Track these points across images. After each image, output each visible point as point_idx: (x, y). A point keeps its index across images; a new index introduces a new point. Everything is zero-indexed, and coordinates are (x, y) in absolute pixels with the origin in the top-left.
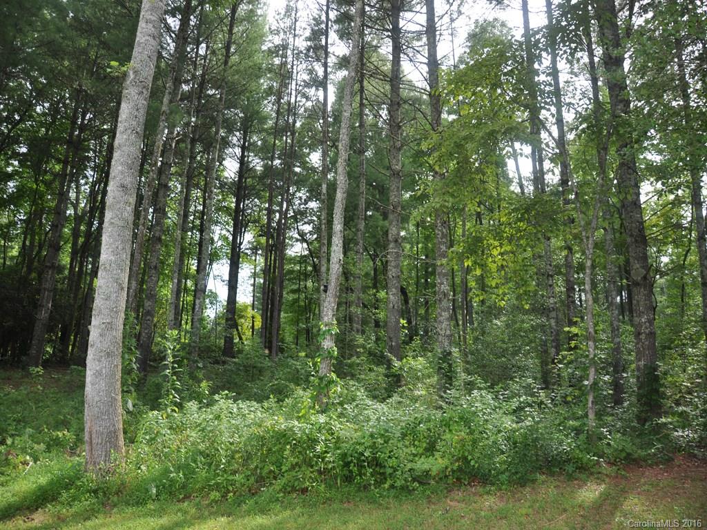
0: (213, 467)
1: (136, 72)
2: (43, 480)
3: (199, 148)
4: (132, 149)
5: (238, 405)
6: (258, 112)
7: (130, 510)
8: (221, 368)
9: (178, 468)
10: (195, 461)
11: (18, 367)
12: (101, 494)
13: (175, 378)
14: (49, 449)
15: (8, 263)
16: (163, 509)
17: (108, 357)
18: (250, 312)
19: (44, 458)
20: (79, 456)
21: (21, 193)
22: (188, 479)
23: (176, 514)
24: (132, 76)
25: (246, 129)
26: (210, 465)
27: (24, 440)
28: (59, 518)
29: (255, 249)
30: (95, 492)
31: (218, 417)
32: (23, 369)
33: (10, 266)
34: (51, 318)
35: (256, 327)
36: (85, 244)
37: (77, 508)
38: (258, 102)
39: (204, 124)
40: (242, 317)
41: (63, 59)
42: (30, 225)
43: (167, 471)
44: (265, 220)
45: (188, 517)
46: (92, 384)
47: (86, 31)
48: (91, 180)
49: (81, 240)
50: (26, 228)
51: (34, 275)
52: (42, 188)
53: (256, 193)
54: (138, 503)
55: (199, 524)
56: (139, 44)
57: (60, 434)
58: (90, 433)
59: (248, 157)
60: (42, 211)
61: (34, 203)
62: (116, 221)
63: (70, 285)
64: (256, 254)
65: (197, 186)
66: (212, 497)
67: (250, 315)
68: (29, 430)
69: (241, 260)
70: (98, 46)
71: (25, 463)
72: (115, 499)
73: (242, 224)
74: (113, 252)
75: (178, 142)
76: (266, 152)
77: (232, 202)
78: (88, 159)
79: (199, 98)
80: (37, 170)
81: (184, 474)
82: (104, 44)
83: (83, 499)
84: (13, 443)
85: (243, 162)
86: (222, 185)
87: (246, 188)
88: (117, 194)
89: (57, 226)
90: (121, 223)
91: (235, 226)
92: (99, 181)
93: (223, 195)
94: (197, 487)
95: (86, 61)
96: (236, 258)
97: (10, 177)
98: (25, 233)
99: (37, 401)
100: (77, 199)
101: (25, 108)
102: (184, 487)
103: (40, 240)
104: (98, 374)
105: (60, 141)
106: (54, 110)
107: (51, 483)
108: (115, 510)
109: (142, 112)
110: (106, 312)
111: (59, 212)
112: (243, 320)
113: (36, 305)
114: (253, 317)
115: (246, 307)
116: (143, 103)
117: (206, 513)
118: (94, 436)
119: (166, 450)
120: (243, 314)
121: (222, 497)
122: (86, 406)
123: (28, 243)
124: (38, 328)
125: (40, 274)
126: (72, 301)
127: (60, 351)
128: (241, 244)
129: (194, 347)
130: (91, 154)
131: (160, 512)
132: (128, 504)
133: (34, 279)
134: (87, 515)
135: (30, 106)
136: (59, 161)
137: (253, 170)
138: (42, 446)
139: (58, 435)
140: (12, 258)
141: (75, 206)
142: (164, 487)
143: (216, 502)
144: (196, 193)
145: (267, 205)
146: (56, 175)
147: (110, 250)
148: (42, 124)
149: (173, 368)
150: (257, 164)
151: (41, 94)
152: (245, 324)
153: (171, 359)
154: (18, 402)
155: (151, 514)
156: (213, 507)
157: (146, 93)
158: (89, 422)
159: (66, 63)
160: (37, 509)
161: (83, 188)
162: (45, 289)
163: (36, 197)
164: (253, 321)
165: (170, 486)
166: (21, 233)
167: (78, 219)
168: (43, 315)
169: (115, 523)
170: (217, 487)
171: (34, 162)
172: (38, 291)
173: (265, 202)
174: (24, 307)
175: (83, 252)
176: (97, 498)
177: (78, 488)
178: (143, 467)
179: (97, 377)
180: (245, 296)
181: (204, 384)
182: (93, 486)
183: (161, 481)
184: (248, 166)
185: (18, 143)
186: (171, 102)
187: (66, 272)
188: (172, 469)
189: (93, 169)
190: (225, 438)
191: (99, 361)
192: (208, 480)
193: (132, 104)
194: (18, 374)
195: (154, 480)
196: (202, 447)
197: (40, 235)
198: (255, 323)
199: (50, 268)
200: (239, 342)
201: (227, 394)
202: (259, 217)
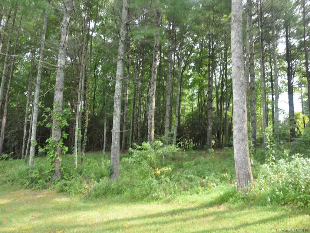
0: (298, 190)
1: (235, 16)
2: (222, 193)
3: (265, 43)
4: (239, 50)
5: (306, 160)
6: (292, 16)
7: (259, 208)
8: (292, 143)
9: (280, 190)
10: (288, 187)
11: (203, 150)
12: (246, 200)
13: (272, 149)
14: (221, 181)
15: (194, 110)
16: (275, 208)
17: (242, 141)
18: (302, 116)
19: (220, 184)
20: (233, 184)
21: (195, 81)
22: (285, 195)
23: (282, 211)
24: (233, 18)
25: (287, 26)
26: (296, 189)
27: (211, 177)
28: (230, 208)
29: (300, 85)
30: (243, 199)
31: (296, 166)
32: (205, 150)
33: (195, 111)
34: (213, 129)
35: (306, 123)
36: (222, 97)
37: (236, 205)
38: (291, 11)
39: (266, 31)
40: (297, 118)
41: (201, 24)
42: (200, 93)
43: (274, 191)
44: (304, 69)
45: (288, 213)
46: (237, 154)
47: (208, 9)
48: (219, 70)
49: (220, 96)
50: (199, 95)
51: (204, 113)
52: (202, 78)
53: (297, 57)
54: (262, 205)
55: (294, 217)
56: (234, 4)
57: (224, 175)
58: (238, 174)
59: (290, 40)
60: (203, 87)
61: (200, 84)
62: (237, 82)
63: (218, 115)
64: (301, 87)
65: (266, 61)
66: (299, 205)
67: (301, 117)
68: (213, 174)
69: (293, 91)
70: (213, 14)
71: (213, 186)
72: (252, 202)
73: (292, 73)
74: (238, 96)
75: (255, 43)
76: (300, 34)
77: (285, 64)
78: (217, 62)
79: (261, 20)
80: (199, 71)
81: (283, 193)
82: (217, 12)
83: (238, 202)
84: (208, 178)
85: (288, 43)
86: (279, 57)
87: (291, 55)
88: (236, 71)
89: (210, 92)
90: (240, 83)
91: (288, 75)
92: (223, 70)
93: (279, 62)
94: (290, 199)
95: (210, 22)
96: (291, 90)
97: (190, 77)
98: (198, 97)
99: (213, 162)
100: (215, 79)
101: (191, 49)
102: (283, 199)
103: (204, 99)
104: (239, 149)
105: (205, 57)
106: (201, 46)
107: (225, 194)
108: (253, 207)
109: (240, 33)
110: (239, 122)
111: (210, 86)
112: (298, 120)
113: (206, 125)
114: (304, 118)
115: (299, 114)
116: (240, 28)
117: (297, 212)
118: (240, 175)
119: (272, 182)
120: (298, 117)
121: (305, 205)
122: (235, 163)
123: (200, 100)
124: (209, 133)
125: (206, 113)
126: (219, 121)
127: (218, 142)
128: (292, 83)
129: (278, 135)
130: (218, 59)
131: (274, 210)
132: (258, 205)
133: (204, 115)
134: (241, 208)
135: (193, 47)
136: (206, 65)
137: (293, 46)
138: (218, 180)
139: (223, 176)
140: (195, 108)
141: (215, 82)
142: (274, 198)
143: (302, 207)
144: (267, 64)
145: (304, 61)
146: (206, 72)
147: (237, 95)
148: (197, 53)
149: (270, 144)
150: (295, 42)
151: (195, 41)
152: (300, 122)
153: (269, 140)
154: (206, 163)
155: (269, 210)
156: (300, 209)
157: (241, 24)
158: (237, 170)
159: (202, 25)
160: (221, 204)
161: (217, 74)
162: (209, 118)
163: (200, 82)
164: (304, 120)
165: (277, 198)
166: (197, 98)
167: (217, 87)
168: (210, 128)
169: (254, 212)
170: (301, 200)
171: (198, 68)
172: (207, 119)
173: (303, 60)
174: (202, 126)
175: (221, 100)
176: (244, 201)
177: (236, 197)
178: (263, 189)
179: (238, 150)
180: (298, 108)
181: (285, 151)
182: (242, 196)
183: (272, 195)
184: (290, 45)
185: (191, 63)
186: (250, 25)
187: (216, 110)
188: (277, 190)
189: (220, 65)
190: (302, 176)
191: (239, 143)
192: (296, 196)
193: (235, 31)
194: (204, 152)
195: (268, 195)
196: (290, 180)
197: (204, 97)
198: (305, 121)
199: (210, 109)
200: (297, 131)
201: (298, 155)
202: (300, 68)
